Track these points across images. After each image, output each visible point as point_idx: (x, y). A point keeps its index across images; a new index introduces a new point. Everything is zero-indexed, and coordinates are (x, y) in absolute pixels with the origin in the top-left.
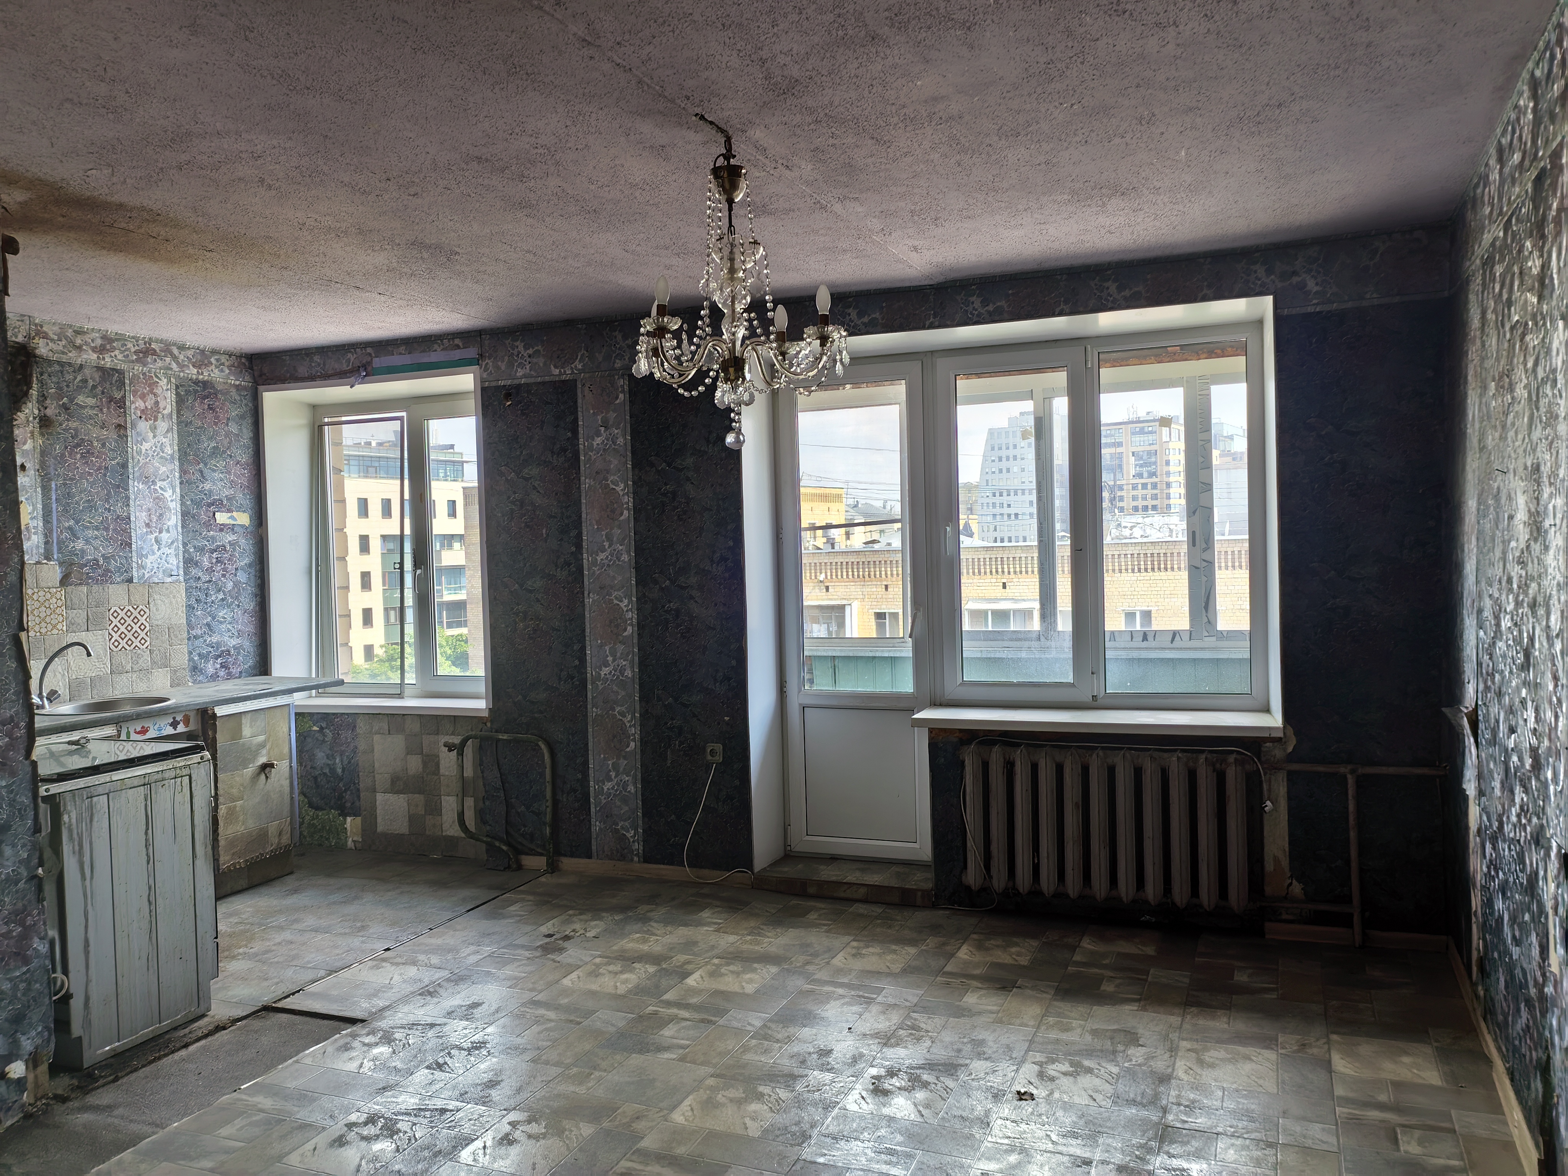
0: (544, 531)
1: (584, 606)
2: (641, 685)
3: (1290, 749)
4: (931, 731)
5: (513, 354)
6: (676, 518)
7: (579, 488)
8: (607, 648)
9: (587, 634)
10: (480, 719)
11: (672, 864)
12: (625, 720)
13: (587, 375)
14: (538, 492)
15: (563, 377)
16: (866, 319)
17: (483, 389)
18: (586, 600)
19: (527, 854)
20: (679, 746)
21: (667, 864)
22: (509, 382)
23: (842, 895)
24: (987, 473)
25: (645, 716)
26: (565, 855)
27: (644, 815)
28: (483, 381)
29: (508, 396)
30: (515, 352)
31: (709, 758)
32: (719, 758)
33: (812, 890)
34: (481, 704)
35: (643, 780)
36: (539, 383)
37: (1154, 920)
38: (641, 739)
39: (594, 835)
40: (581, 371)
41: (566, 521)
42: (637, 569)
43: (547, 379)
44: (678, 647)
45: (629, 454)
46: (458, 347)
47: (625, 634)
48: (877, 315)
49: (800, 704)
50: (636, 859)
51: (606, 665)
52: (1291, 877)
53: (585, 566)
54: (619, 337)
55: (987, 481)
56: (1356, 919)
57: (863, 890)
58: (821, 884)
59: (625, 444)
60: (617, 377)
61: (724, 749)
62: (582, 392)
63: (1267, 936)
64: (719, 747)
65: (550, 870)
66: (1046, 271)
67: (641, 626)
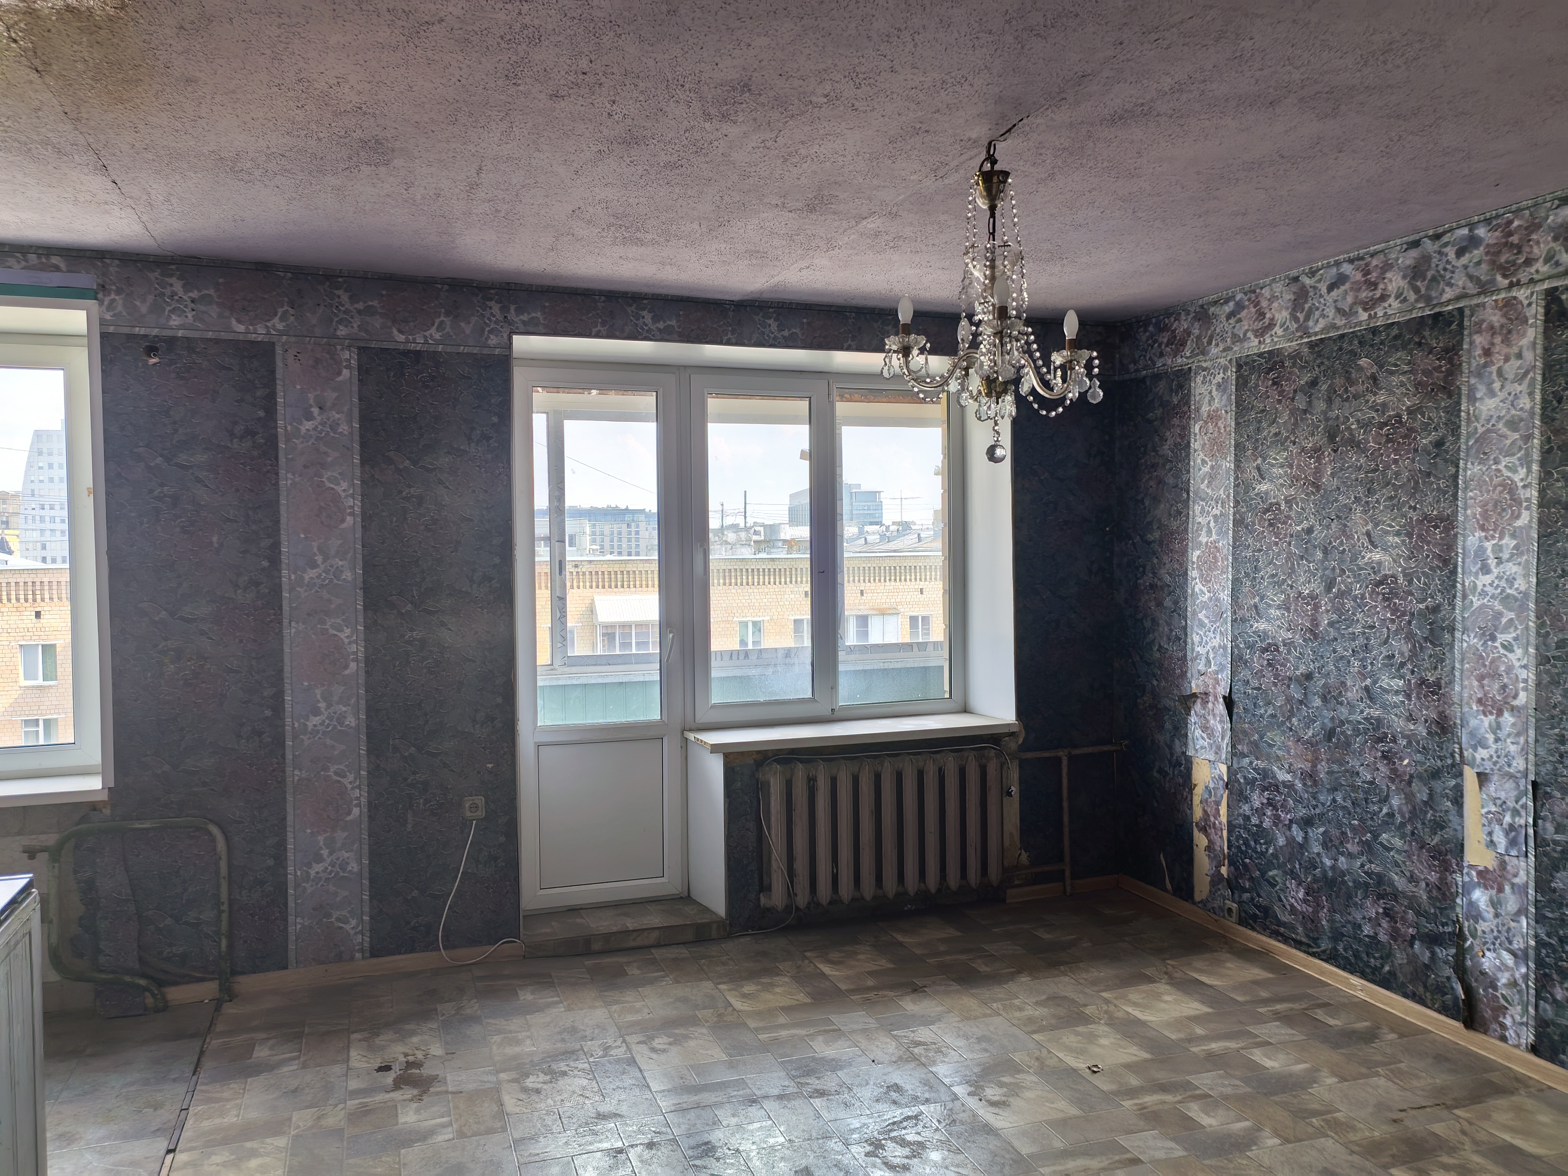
0: (215, 539)
1: (281, 638)
2: (369, 736)
3: (1021, 741)
4: (726, 756)
5: (163, 294)
6: (422, 528)
7: (276, 484)
8: (318, 692)
9: (287, 674)
10: (94, 806)
11: (413, 951)
12: (345, 781)
13: (293, 339)
14: (206, 486)
15: (253, 337)
16: (661, 325)
17: (104, 336)
18: (286, 632)
19: (175, 984)
20: (424, 805)
21: (406, 953)
22: (155, 332)
23: (632, 944)
24: (32, 482)
25: (374, 773)
26: (243, 973)
27: (372, 897)
28: (103, 322)
29: (151, 350)
30: (168, 291)
31: (468, 814)
32: (481, 813)
33: (596, 947)
34: (94, 784)
35: (372, 853)
36: (211, 340)
37: (914, 907)
38: (370, 803)
39: (292, 938)
40: (281, 333)
41: (254, 527)
42: (366, 589)
43: (224, 336)
44: (423, 685)
45: (357, 446)
46: (57, 269)
47: (347, 672)
48: (673, 323)
49: (535, 743)
50: (358, 955)
51: (316, 712)
52: (1020, 849)
53: (285, 587)
54: (345, 298)
55: (33, 491)
56: (1068, 873)
57: (655, 935)
58: (607, 937)
59: (351, 434)
60: (339, 347)
61: (486, 802)
62: (284, 359)
63: (1008, 901)
64: (480, 800)
65: (226, 998)
66: (838, 306)
67: (369, 662)
